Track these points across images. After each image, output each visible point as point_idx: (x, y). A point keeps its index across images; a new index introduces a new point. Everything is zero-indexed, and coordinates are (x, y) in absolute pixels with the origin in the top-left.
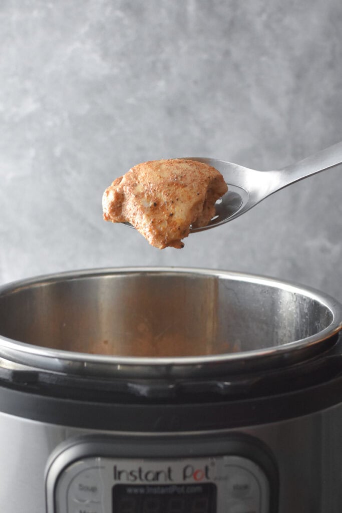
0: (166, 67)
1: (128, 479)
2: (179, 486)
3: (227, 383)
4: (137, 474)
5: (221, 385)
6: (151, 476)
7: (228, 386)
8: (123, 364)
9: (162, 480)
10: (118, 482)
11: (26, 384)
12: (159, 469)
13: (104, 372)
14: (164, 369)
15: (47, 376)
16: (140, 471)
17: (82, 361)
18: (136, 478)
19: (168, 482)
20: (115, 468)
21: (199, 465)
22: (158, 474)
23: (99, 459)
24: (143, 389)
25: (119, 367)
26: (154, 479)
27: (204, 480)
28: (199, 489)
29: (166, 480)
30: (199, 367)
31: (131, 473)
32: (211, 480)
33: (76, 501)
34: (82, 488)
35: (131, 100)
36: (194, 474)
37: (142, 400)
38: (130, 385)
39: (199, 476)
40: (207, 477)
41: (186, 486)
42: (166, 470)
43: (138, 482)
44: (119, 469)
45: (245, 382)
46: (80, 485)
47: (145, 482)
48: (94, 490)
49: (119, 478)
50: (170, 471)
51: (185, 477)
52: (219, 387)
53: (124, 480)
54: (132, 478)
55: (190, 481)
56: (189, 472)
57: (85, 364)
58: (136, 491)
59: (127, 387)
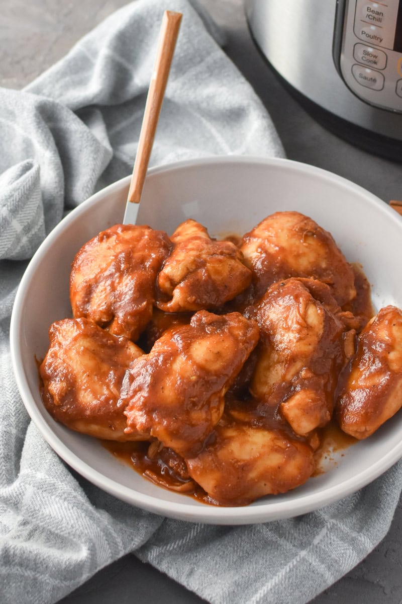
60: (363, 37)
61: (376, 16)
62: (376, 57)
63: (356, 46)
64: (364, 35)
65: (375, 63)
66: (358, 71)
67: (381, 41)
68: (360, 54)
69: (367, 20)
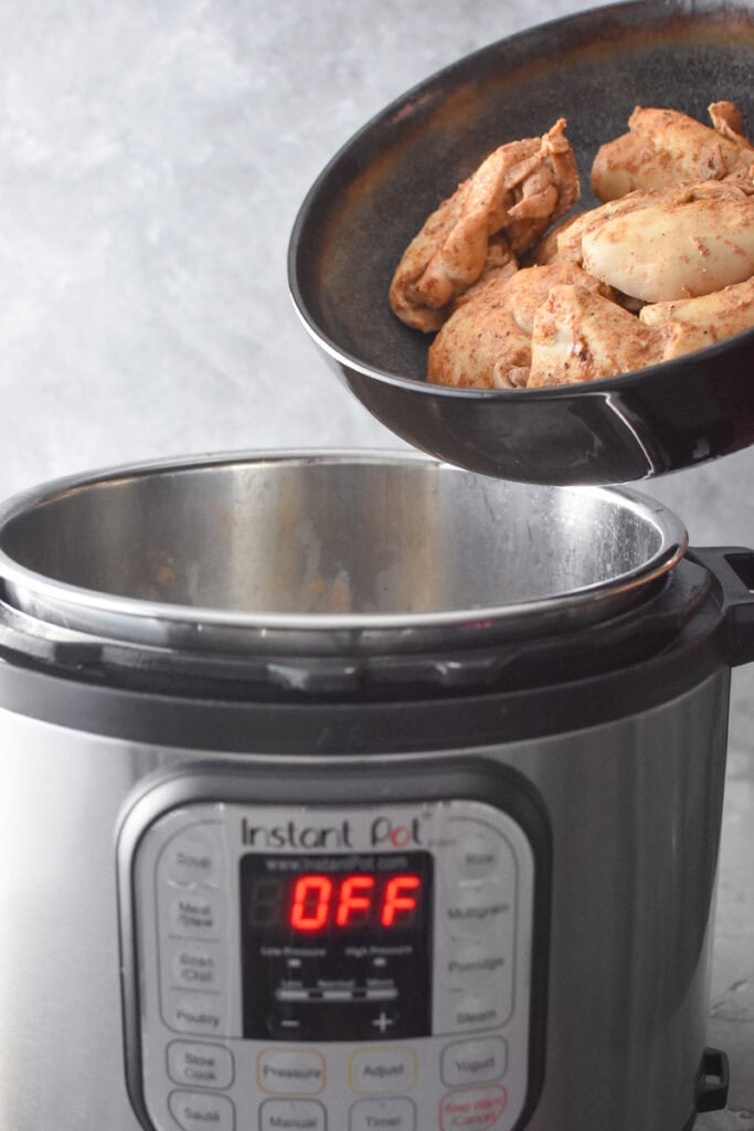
0: (356, 75)
1: (268, 843)
2: (364, 856)
3: (454, 665)
4: (285, 834)
5: (442, 668)
6: (311, 838)
7: (457, 670)
8: (270, 628)
9: (332, 846)
10: (249, 849)
11: (79, 667)
12: (326, 826)
13: (234, 643)
14: (346, 636)
15: (120, 652)
16: (291, 828)
17: (194, 624)
18: (283, 842)
19: (344, 850)
20: (244, 823)
21: (400, 817)
22: (324, 834)
23: (221, 807)
24: (296, 676)
25: (264, 633)
26: (316, 844)
27: (412, 846)
28: (402, 862)
29: (338, 844)
30: (408, 632)
31: (274, 833)
32: (423, 846)
33: (172, 883)
34: (184, 860)
35: (290, 138)
36: (392, 835)
37: (294, 695)
38: (272, 668)
39: (401, 837)
40: (416, 838)
41: (376, 857)
42: (340, 827)
43: (287, 849)
44: (251, 824)
45: (487, 663)
46: (180, 855)
47: (301, 850)
48: (205, 863)
49: (252, 842)
50: (346, 828)
51: (374, 840)
52: (439, 673)
53: (261, 845)
54: (275, 841)
55: (385, 847)
56: (382, 831)
57: (200, 628)
58: (283, 865)
59: (265, 672)
60: (181, 1025)
61: (200, 969)
62: (211, 1063)
63: (171, 1050)
64: (182, 1020)
65: (212, 1077)
66: (182, 1103)
67: (216, 1022)
68: (180, 1067)
69: (184, 983)
